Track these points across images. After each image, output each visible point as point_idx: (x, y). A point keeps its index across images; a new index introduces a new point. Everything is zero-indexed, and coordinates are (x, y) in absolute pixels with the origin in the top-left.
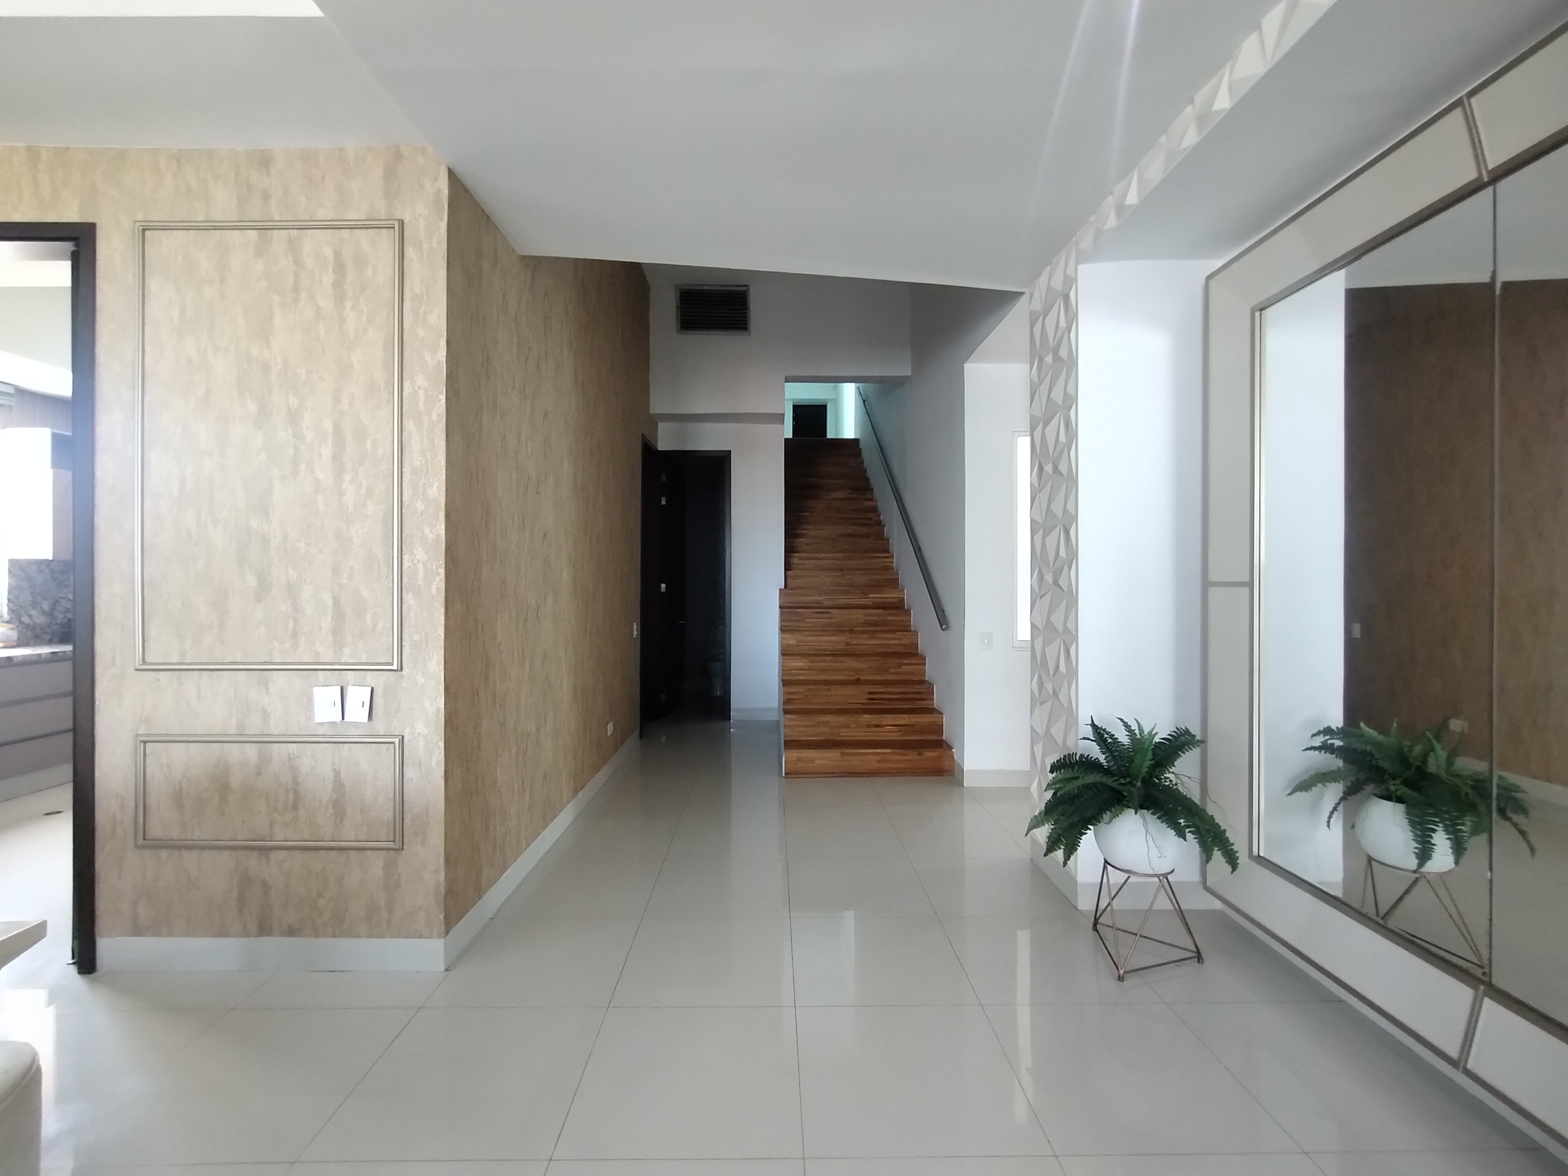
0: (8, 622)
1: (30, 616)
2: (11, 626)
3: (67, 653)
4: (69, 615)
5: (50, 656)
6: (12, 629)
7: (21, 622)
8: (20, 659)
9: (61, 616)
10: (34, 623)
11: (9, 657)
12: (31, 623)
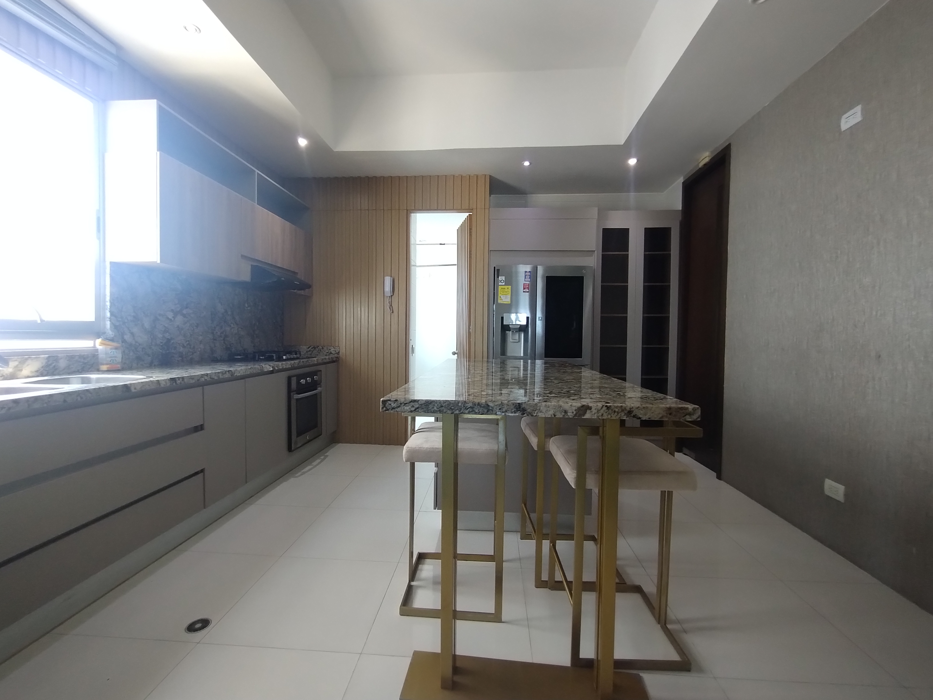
0: (112, 340)
1: (132, 334)
2: (115, 344)
3: (185, 380)
4: (167, 335)
5: (168, 384)
6: (116, 348)
7: (124, 341)
8: (138, 388)
9: (160, 336)
10: (136, 342)
11: (125, 386)
12: (134, 343)
